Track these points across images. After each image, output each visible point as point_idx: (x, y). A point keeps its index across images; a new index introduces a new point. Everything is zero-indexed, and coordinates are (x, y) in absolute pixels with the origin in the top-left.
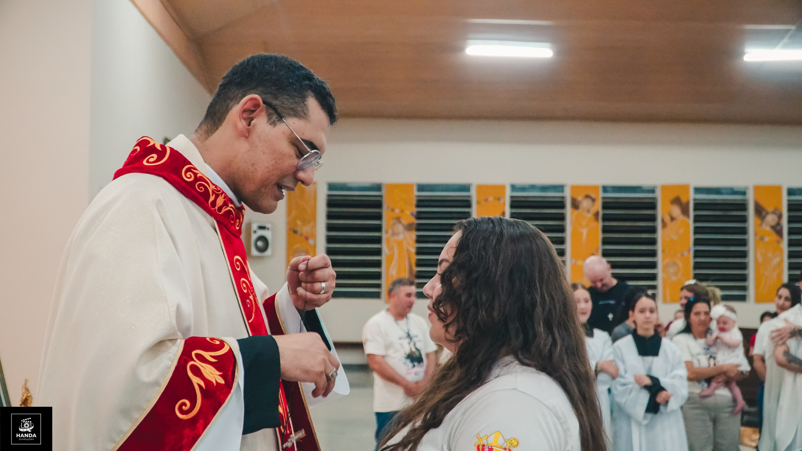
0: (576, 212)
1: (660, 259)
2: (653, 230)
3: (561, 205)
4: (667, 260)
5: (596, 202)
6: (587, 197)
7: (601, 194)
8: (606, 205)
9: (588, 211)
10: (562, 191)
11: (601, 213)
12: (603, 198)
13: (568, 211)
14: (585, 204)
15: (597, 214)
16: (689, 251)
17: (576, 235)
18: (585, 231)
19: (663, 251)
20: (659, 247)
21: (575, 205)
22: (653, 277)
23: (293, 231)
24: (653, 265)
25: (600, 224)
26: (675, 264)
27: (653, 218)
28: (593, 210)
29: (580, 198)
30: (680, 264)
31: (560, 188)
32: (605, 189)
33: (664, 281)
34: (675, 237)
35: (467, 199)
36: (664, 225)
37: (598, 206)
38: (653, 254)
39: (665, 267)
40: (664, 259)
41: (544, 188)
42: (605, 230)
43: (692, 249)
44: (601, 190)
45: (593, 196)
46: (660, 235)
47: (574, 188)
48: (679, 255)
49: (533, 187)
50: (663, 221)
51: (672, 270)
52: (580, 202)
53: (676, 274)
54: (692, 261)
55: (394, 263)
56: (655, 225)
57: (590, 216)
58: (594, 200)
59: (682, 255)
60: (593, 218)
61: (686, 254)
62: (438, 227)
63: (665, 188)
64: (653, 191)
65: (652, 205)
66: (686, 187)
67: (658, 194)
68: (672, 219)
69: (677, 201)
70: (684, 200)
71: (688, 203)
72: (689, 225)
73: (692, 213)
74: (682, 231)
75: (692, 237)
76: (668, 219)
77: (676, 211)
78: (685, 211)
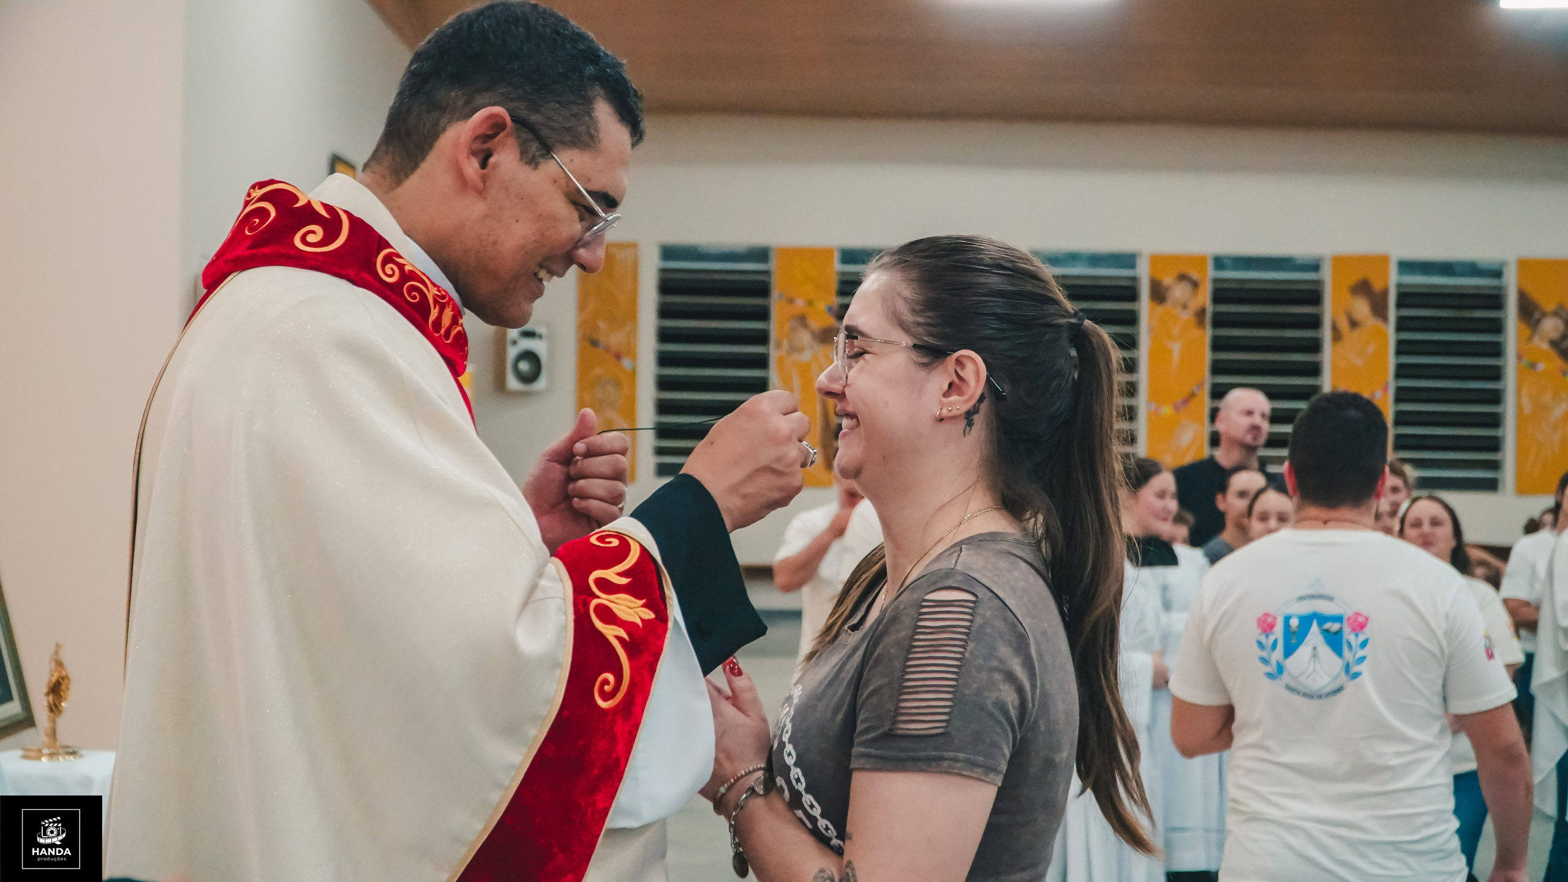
0: (1160, 309)
2: (1315, 347)
3: (1129, 293)
5: (1201, 289)
6: (1183, 277)
7: (1211, 273)
8: (1221, 295)
9: (1185, 307)
10: (1133, 266)
11: (1210, 309)
12: (1216, 281)
13: (1145, 305)
14: (1179, 292)
15: (1201, 314)
16: (1387, 387)
17: (1159, 355)
18: (1176, 348)
21: (1159, 294)
23: (590, 341)
25: (1208, 333)
27: (1315, 323)
28: (1194, 305)
29: (1168, 280)
31: (1128, 260)
32: (1219, 262)
34: (1359, 362)
36: (1337, 336)
37: (1205, 296)
41: (1096, 259)
42: (1218, 345)
43: (1392, 384)
44: (1210, 265)
45: (1195, 275)
47: (1157, 260)
49: (1072, 257)
50: (1335, 329)
52: (1167, 289)
54: (1391, 409)
56: (1320, 336)
57: (1187, 316)
58: (1195, 285)
60: (1193, 321)
61: (1379, 394)
63: (1341, 262)
64: (1315, 267)
65: (1313, 296)
66: (1382, 260)
67: (1326, 274)
68: (1354, 324)
69: (1363, 288)
70: (1377, 286)
71: (1385, 293)
72: (1386, 337)
73: (1392, 313)
74: (1371, 349)
75: (1392, 361)
76: (1344, 324)
77: (1362, 308)
78: (1379, 309)
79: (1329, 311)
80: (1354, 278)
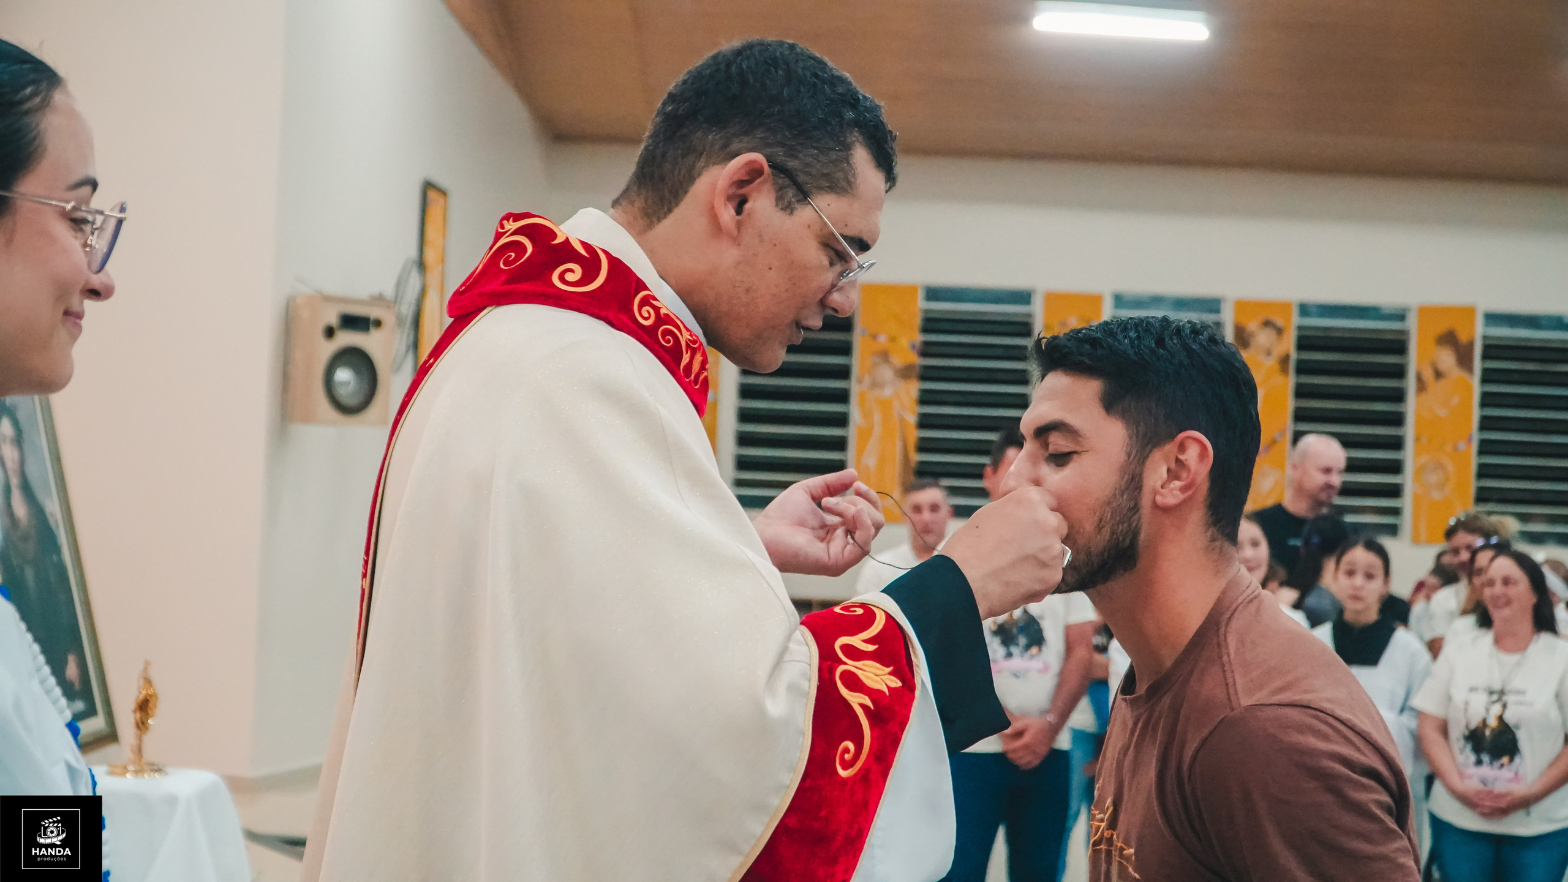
1: (1409, 455)
2: (1399, 396)
4: (1424, 459)
5: (1285, 336)
6: (1267, 324)
7: (1296, 320)
8: (1305, 342)
9: (1269, 353)
10: (1217, 311)
11: (1294, 355)
12: (1300, 328)
14: (1263, 338)
15: (1284, 360)
16: (1470, 440)
19: (1417, 439)
20: (1409, 431)
21: (1243, 340)
22: (1395, 491)
24: (1396, 467)
25: (1291, 381)
26: (1440, 466)
27: (1399, 372)
28: (1279, 351)
29: (1252, 326)
30: (1451, 467)
31: (1212, 305)
32: (1305, 310)
33: (1417, 499)
34: (1442, 413)
35: (1025, 320)
36: (1421, 386)
37: (1289, 344)
38: (1397, 444)
39: (1420, 471)
40: (1418, 453)
41: (1181, 303)
42: (1301, 392)
43: (1476, 436)
44: (1295, 312)
45: (1280, 322)
46: (1411, 406)
47: (1242, 306)
48: (1449, 448)
49: (1156, 301)
50: (1419, 379)
51: (1433, 478)
52: (1252, 334)
53: (1441, 486)
54: (1474, 461)
55: (873, 444)
56: (1404, 386)
57: (1271, 362)
58: (1279, 331)
59: (1456, 449)
60: (1277, 367)
61: (1462, 446)
62: (964, 375)
63: (1426, 312)
64: (1401, 317)
65: (1398, 346)
66: (1468, 312)
67: (1412, 324)
68: (1438, 374)
69: (1448, 339)
70: (1463, 337)
71: (1471, 345)
72: (1469, 388)
73: (1478, 364)
74: (1455, 400)
75: (1476, 413)
76: (1428, 375)
77: (1447, 359)
78: (1464, 359)
79: (1414, 361)
80: (1442, 328)
